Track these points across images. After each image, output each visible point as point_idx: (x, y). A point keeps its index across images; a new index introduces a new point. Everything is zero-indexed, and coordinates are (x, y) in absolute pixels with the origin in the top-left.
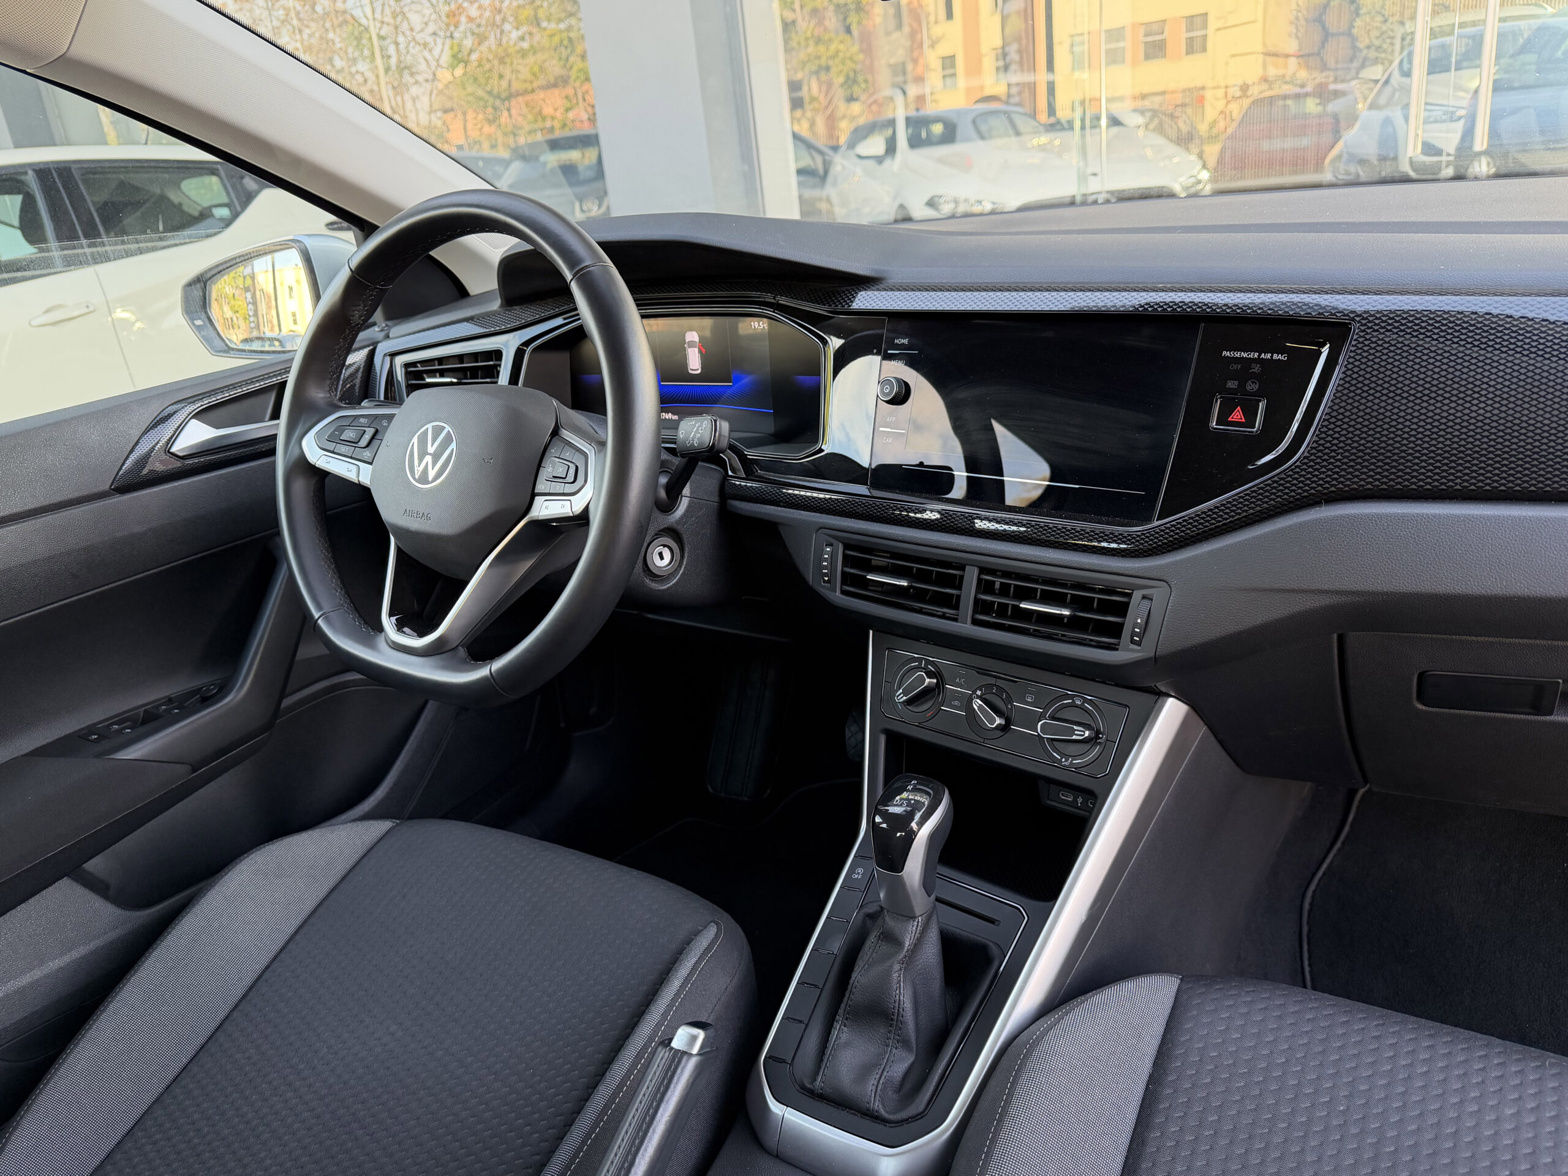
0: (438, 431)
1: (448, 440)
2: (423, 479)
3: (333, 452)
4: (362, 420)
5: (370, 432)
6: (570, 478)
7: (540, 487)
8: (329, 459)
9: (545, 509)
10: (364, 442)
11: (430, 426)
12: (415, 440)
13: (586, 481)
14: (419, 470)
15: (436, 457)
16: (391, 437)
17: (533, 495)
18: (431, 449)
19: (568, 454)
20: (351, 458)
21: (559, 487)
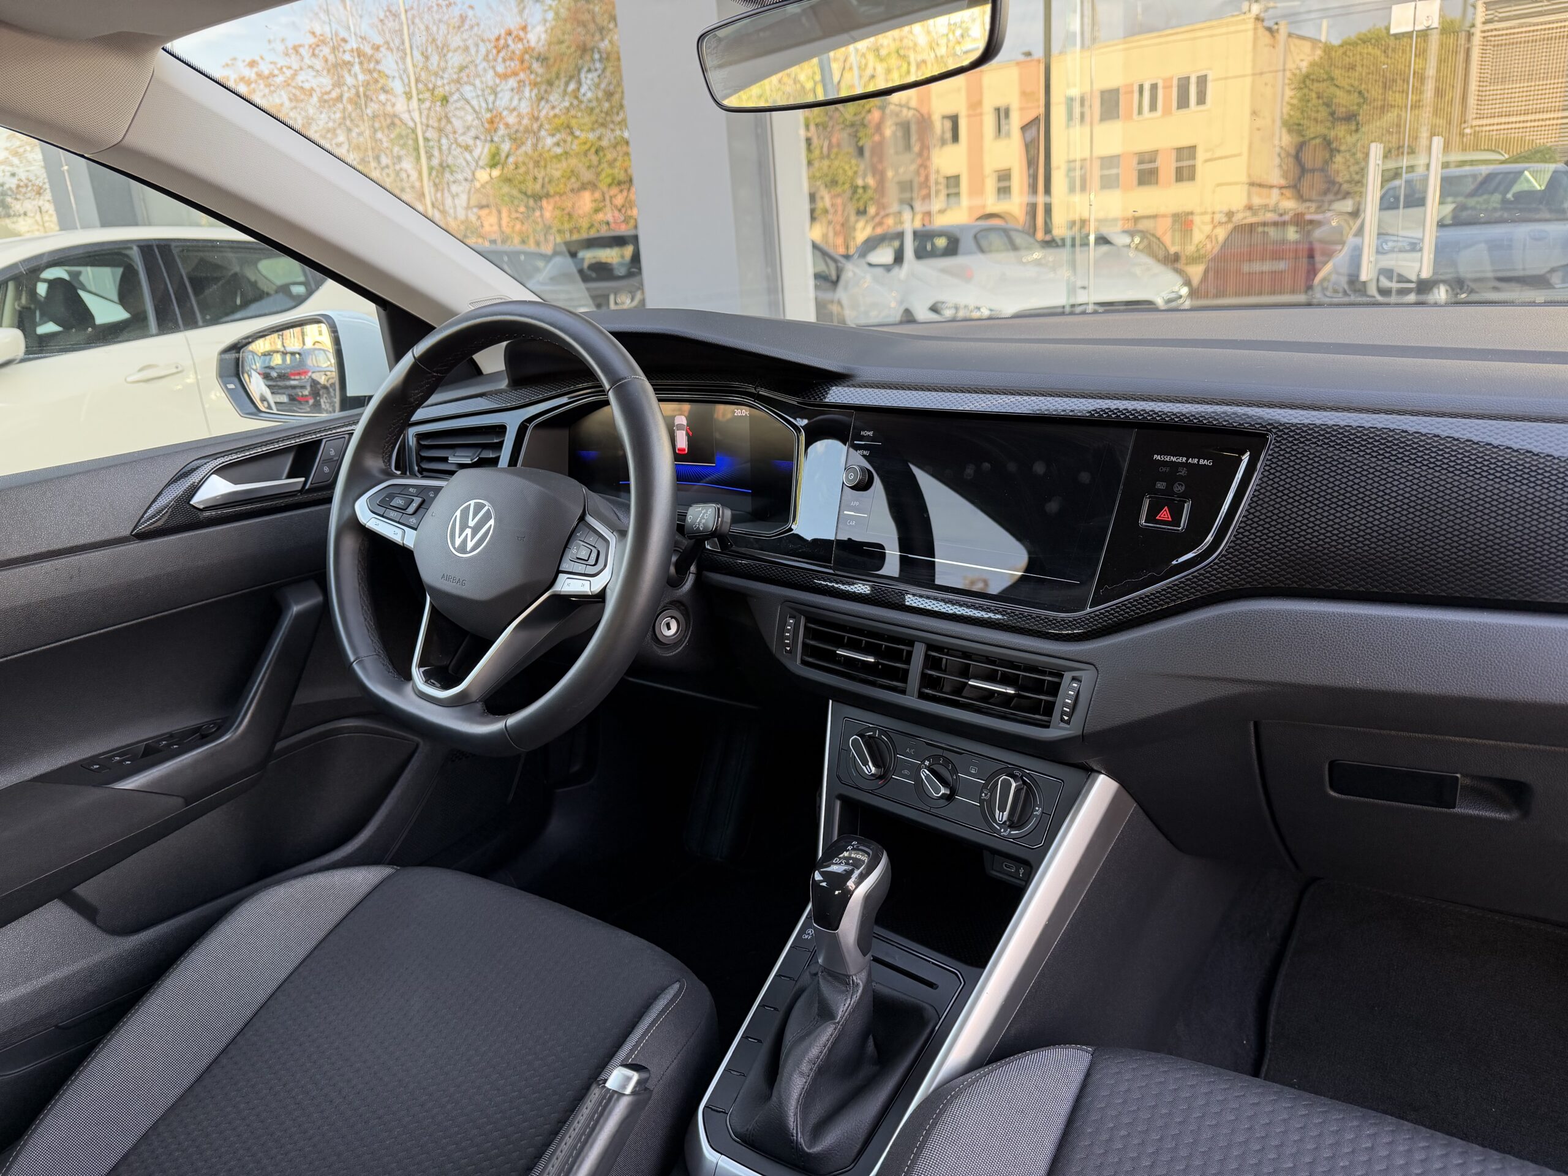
0: (479, 508)
1: (487, 517)
2: (462, 548)
3: (382, 516)
4: (411, 490)
5: (417, 501)
6: (592, 561)
7: (565, 566)
8: (378, 522)
9: (567, 585)
10: (411, 510)
11: (472, 503)
12: (458, 513)
13: (605, 566)
14: (458, 541)
15: (475, 530)
16: (438, 506)
17: (558, 572)
18: (471, 523)
19: (592, 539)
20: (399, 523)
21: (580, 568)
